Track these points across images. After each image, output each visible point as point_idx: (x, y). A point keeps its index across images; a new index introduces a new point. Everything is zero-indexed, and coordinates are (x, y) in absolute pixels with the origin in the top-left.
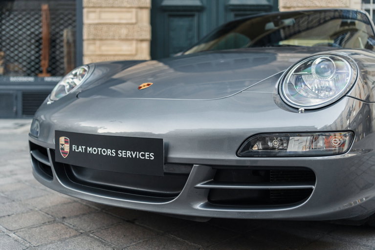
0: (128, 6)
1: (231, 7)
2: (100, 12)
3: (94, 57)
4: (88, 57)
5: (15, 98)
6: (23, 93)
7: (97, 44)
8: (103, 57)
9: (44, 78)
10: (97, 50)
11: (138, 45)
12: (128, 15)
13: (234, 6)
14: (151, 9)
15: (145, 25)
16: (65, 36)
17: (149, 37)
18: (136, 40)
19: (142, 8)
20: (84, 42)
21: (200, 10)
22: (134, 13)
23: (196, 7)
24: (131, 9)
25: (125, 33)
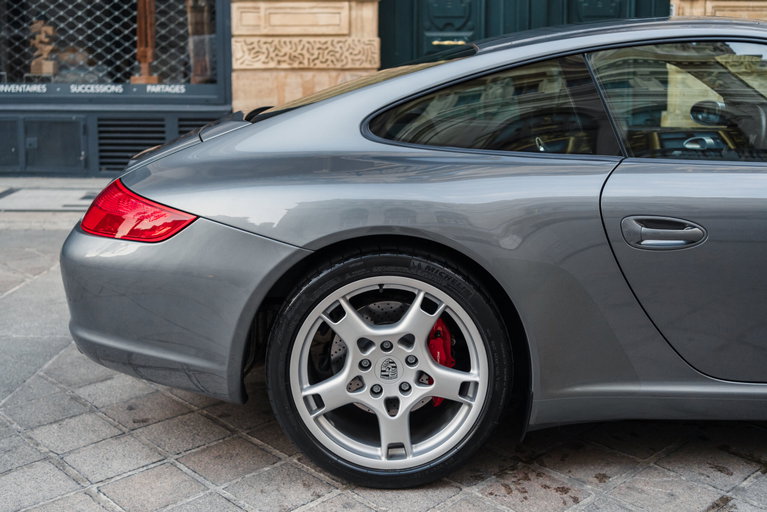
3: (255, 40)
4: (241, 39)
5: (82, 130)
6: (99, 120)
7: (262, 13)
8: (276, 40)
9: (145, 86)
10: (262, 23)
11: (354, 13)
18: (349, 1)
20: (234, 6)
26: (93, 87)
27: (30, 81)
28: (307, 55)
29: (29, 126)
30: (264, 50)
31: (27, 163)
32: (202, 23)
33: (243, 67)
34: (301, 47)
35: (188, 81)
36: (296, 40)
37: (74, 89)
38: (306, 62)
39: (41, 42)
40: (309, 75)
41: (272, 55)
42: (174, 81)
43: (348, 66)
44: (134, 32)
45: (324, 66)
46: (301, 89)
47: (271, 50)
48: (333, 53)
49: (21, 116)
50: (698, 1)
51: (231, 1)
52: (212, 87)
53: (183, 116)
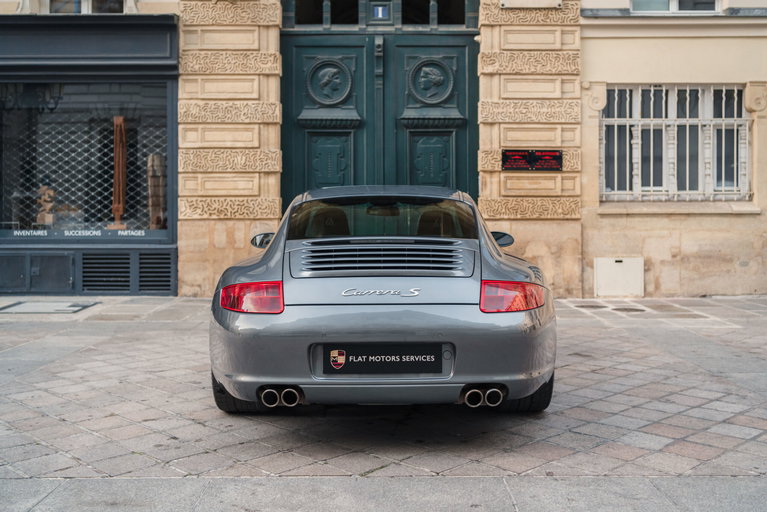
0: (247, 121)
1: (406, 121)
2: (204, 130)
3: (194, 199)
4: (185, 199)
5: (71, 262)
6: (84, 255)
7: (199, 180)
8: (209, 199)
9: (117, 231)
10: (199, 188)
11: (262, 181)
12: (247, 135)
13: (409, 119)
14: (282, 126)
15: (273, 150)
16: (149, 164)
17: (278, 168)
18: (259, 173)
19: (268, 124)
20: (180, 176)
21: (358, 125)
22: (256, 131)
23: (352, 120)
24: (252, 126)
25: (243, 161)
26: (80, 232)
27: (36, 228)
28: (230, 210)
29: (34, 260)
30: (200, 206)
31: (31, 286)
32: (158, 186)
33: (186, 218)
34: (226, 204)
35: (148, 228)
36: (222, 199)
37: (67, 233)
38: (229, 214)
39: (45, 201)
40: (231, 223)
41: (206, 209)
42: (138, 228)
43: (258, 217)
44: (111, 194)
45: (242, 217)
46: (225, 234)
47: (205, 206)
48: (248, 208)
49: (28, 252)
50: (495, 172)
51: (178, 173)
52: (164, 231)
53: (143, 252)
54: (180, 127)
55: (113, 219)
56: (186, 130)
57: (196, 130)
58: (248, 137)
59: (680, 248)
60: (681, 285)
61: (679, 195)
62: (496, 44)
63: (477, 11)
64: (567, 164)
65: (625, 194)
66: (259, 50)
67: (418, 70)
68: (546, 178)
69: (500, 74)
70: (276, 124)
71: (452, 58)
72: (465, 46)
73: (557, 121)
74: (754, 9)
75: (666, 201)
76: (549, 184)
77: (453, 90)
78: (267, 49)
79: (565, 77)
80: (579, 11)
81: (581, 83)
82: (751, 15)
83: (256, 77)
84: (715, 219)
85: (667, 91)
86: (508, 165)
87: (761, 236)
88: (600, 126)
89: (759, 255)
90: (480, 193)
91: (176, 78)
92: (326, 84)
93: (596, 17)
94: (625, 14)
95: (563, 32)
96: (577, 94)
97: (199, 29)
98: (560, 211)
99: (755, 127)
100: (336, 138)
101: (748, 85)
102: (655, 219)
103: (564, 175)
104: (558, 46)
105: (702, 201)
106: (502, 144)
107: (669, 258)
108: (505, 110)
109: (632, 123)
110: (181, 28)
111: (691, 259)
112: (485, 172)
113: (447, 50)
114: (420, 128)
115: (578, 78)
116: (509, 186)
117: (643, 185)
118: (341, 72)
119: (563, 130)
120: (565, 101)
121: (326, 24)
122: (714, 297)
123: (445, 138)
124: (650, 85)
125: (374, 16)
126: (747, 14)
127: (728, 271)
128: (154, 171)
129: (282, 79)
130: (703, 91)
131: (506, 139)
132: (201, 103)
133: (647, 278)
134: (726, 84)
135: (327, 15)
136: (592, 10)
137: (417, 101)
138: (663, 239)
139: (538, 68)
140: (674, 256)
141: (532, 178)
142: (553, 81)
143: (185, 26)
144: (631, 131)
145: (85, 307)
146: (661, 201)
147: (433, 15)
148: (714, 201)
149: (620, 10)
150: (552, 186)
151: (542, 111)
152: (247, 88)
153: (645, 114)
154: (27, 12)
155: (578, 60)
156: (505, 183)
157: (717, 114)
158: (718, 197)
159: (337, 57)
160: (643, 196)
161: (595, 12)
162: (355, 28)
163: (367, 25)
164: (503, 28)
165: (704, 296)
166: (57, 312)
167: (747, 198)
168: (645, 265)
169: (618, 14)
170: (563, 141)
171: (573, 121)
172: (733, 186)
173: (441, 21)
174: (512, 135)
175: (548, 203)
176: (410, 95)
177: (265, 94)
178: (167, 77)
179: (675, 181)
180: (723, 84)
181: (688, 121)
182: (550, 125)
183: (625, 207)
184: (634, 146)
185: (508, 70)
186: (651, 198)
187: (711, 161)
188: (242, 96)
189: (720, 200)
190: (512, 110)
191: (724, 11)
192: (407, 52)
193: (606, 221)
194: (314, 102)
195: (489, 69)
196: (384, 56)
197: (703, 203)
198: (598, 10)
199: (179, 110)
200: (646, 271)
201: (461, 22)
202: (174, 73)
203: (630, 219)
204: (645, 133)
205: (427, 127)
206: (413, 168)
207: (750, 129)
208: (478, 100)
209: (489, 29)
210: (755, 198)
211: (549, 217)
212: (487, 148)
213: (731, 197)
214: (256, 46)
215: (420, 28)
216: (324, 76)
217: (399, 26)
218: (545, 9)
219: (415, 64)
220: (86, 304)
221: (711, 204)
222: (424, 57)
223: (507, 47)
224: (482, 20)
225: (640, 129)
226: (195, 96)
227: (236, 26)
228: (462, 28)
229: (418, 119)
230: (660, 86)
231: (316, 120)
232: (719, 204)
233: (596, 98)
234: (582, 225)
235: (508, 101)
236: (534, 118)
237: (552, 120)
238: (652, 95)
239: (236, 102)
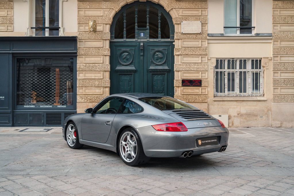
0: (99, 70)
1: (150, 70)
2: (85, 73)
3: (82, 95)
4: (79, 95)
5: (42, 116)
6: (46, 113)
7: (84, 89)
8: (87, 95)
9: (57, 106)
10: (84, 92)
11: (104, 90)
12: (99, 75)
13: (151, 69)
14: (110, 72)
15: (107, 79)
16: (67, 84)
17: (109, 86)
18: (103, 87)
19: (106, 71)
20: (77, 88)
21: (135, 71)
22: (102, 73)
23: (133, 70)
24: (100, 72)
25: (98, 83)
26: (45, 106)
27: (31, 105)
28: (93, 99)
29: (30, 115)
30: (84, 98)
31: (30, 123)
33: (79, 101)
34: (92, 97)
35: (67, 105)
36: (91, 95)
37: (41, 106)
38: (93, 100)
39: (34, 96)
40: (94, 103)
42: (64, 105)
44: (55, 94)
45: (97, 101)
47: (85, 98)
48: (99, 98)
49: (29, 113)
50: (179, 87)
51: (77, 87)
52: (72, 106)
53: (66, 113)
54: (78, 72)
55: (55, 102)
56: (79, 73)
57: (83, 73)
58: (99, 76)
59: (240, 112)
60: (241, 124)
61: (240, 94)
62: (180, 45)
63: (174, 34)
64: (203, 84)
65: (222, 94)
66: (103, 47)
67: (155, 53)
68: (196, 89)
69: (181, 55)
70: (108, 71)
71: (166, 49)
72: (170, 46)
73: (200, 70)
74: (264, 34)
75: (236, 96)
76: (197, 91)
77: (166, 60)
78: (106, 47)
79: (202, 56)
80: (207, 34)
81: (208, 58)
82: (264, 35)
83: (102, 56)
84: (251, 102)
85: (236, 60)
86: (184, 85)
87: (267, 108)
88: (214, 72)
89: (266, 114)
90: (175, 94)
91: (76, 56)
92: (125, 58)
93: (213, 37)
94: (222, 35)
95: (202, 41)
96: (206, 61)
97: (84, 40)
98: (201, 99)
99: (265, 72)
100: (128, 76)
101: (263, 58)
102: (232, 102)
103: (202, 88)
104: (200, 46)
105: (248, 96)
106: (182, 78)
107: (236, 115)
108: (183, 67)
109: (225, 71)
110: (78, 40)
111: (244, 115)
112: (176, 87)
113: (164, 47)
114: (156, 72)
115: (207, 56)
116: (184, 91)
117: (228, 91)
118: (129, 54)
119: (202, 73)
120: (203, 64)
121: (125, 38)
122: (251, 128)
123: (163, 76)
124: (230, 58)
125: (140, 36)
126: (262, 35)
127: (256, 119)
128: (69, 86)
129: (110, 56)
130: (248, 60)
131: (183, 76)
132: (84, 64)
133: (229, 121)
134: (255, 58)
135: (125, 36)
136: (211, 34)
137: (154, 64)
138: (234, 109)
139: (194, 53)
140: (238, 114)
141: (192, 89)
142: (198, 57)
143: (79, 39)
144: (224, 73)
145: (49, 130)
146: (234, 96)
147: (160, 36)
148: (252, 96)
149: (221, 34)
150: (198, 92)
151: (195, 67)
152: (99, 59)
153: (229, 68)
154: (28, 35)
155: (207, 50)
156: (183, 90)
157: (253, 68)
158: (253, 95)
159: (128, 49)
160: (228, 94)
161: (212, 35)
162: (134, 40)
163: (138, 39)
164: (182, 40)
165: (248, 127)
166: (41, 131)
167: (262, 95)
168: (229, 117)
169: (220, 35)
170: (202, 77)
171: (205, 70)
172: (258, 91)
173: (162, 37)
174: (185, 75)
175: (197, 97)
176: (152, 62)
177: (105, 61)
178: (73, 56)
179: (239, 90)
180: (254, 58)
181: (243, 70)
182: (197, 71)
183: (222, 98)
184: (225, 78)
185: (184, 54)
186: (231, 95)
187: (250, 83)
188: (98, 62)
189: (254, 96)
190: (185, 67)
191: (255, 34)
192: (151, 48)
193: (216, 103)
194: (121, 64)
195: (178, 53)
196: (143, 49)
197: (248, 97)
198: (213, 34)
199: (77, 67)
200: (229, 119)
201: (169, 38)
202: (76, 55)
203: (224, 102)
204: (229, 74)
205: (157, 72)
206: (153, 86)
207: (263, 73)
208: (174, 63)
209: (178, 40)
210: (265, 95)
211: (197, 101)
212: (177, 79)
213: (257, 95)
214: (102, 46)
215: (155, 40)
216: (124, 55)
217: (149, 39)
218: (196, 34)
219: (154, 51)
220: (49, 129)
221: (250, 97)
222: (156, 49)
223: (184, 46)
224: (175, 37)
225: (227, 73)
226: (82, 62)
227: (95, 40)
228: (169, 40)
229: (155, 69)
230: (234, 59)
231: (121, 70)
232: (253, 97)
233: (213, 63)
234: (208, 104)
235: (184, 64)
236: (192, 69)
237: (198, 70)
238: (231, 62)
239: (95, 64)
